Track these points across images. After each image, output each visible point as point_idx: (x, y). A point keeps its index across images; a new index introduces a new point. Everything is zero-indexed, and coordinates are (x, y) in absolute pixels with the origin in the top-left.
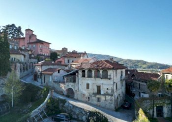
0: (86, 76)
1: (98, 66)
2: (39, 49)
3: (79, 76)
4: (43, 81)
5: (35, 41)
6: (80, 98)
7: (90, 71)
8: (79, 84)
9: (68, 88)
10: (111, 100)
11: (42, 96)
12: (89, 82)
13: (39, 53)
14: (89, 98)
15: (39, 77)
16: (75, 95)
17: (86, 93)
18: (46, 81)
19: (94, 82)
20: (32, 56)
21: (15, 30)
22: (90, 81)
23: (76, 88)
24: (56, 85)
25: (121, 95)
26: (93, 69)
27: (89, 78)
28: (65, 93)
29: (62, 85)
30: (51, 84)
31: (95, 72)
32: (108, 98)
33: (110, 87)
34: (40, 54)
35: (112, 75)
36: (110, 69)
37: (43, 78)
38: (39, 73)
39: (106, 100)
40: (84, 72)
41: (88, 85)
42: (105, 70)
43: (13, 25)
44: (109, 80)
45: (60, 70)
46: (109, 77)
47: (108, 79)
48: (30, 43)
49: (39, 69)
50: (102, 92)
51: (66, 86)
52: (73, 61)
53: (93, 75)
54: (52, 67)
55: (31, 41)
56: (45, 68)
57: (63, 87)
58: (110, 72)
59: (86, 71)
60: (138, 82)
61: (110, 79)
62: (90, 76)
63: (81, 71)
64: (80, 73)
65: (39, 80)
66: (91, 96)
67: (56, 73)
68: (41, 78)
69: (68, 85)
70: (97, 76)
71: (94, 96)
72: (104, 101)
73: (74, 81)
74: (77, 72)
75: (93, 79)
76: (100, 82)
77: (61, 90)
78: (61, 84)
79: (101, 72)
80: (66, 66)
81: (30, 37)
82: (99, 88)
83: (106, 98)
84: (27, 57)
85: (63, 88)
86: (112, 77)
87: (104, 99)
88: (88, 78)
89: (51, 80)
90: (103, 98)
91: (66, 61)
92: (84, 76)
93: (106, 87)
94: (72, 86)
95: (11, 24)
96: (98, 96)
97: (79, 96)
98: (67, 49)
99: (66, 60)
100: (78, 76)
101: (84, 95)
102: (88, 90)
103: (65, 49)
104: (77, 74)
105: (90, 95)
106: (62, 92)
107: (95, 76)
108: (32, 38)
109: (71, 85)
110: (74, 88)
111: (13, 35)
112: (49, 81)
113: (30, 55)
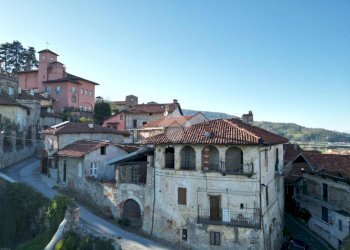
0: (177, 165)
1: (213, 135)
2: (69, 96)
3: (157, 164)
4: (62, 176)
5: (60, 76)
6: (158, 233)
7: (188, 149)
8: (157, 190)
9: (125, 199)
10: (254, 241)
11: (47, 224)
12: (185, 184)
13: (70, 104)
14: (185, 232)
15: (53, 163)
16: (145, 222)
17: (177, 215)
18: (68, 176)
19: (202, 184)
20: (49, 110)
21: (22, 55)
22: (189, 181)
23: (148, 201)
24: (92, 189)
25: (279, 220)
26: (198, 144)
27: (187, 173)
28: (117, 214)
29: (108, 190)
30: (82, 185)
31: (203, 152)
32: (246, 233)
33: (250, 201)
34: (72, 108)
35: (256, 163)
36: (252, 144)
37: (61, 168)
38: (50, 154)
39: (236, 241)
40: (170, 151)
41: (182, 192)
42: (236, 148)
43: (17, 45)
44: (247, 179)
45: (108, 145)
46: (246, 169)
47: (243, 174)
48: (49, 82)
49: (52, 143)
50: (226, 217)
51: (119, 192)
52: (144, 123)
53: (199, 164)
54: (87, 137)
55: (52, 77)
56: (68, 139)
57: (113, 196)
58: (251, 155)
59: (178, 150)
60: (321, 181)
61: (250, 175)
62: (188, 166)
63: (163, 150)
64: (160, 155)
65: (53, 172)
66: (192, 227)
67: (94, 156)
68: (57, 167)
69: (124, 192)
70: (210, 167)
71: (200, 228)
72: (230, 245)
73: (143, 180)
74: (152, 152)
75: (198, 174)
76: (219, 183)
77: (105, 204)
78: (106, 188)
79: (222, 152)
80: (126, 135)
81: (50, 69)
82: (215, 201)
83: (236, 233)
84: (35, 112)
85: (112, 199)
86: (256, 169)
87: (233, 236)
88: (181, 172)
89: (80, 175)
90: (228, 234)
91: (130, 124)
92: (170, 165)
93: (237, 200)
94: (137, 193)
95: (11, 42)
96: (211, 228)
97: (157, 225)
98: (136, 99)
99: (129, 119)
100: (153, 165)
101: (170, 222)
102: (182, 206)
103: (132, 99)
104: (149, 158)
105: (188, 223)
106: (108, 209)
107: (204, 165)
108: (54, 71)
109: (132, 191)
110: (143, 200)
111: (17, 65)
112: (75, 176)
113: (44, 109)
